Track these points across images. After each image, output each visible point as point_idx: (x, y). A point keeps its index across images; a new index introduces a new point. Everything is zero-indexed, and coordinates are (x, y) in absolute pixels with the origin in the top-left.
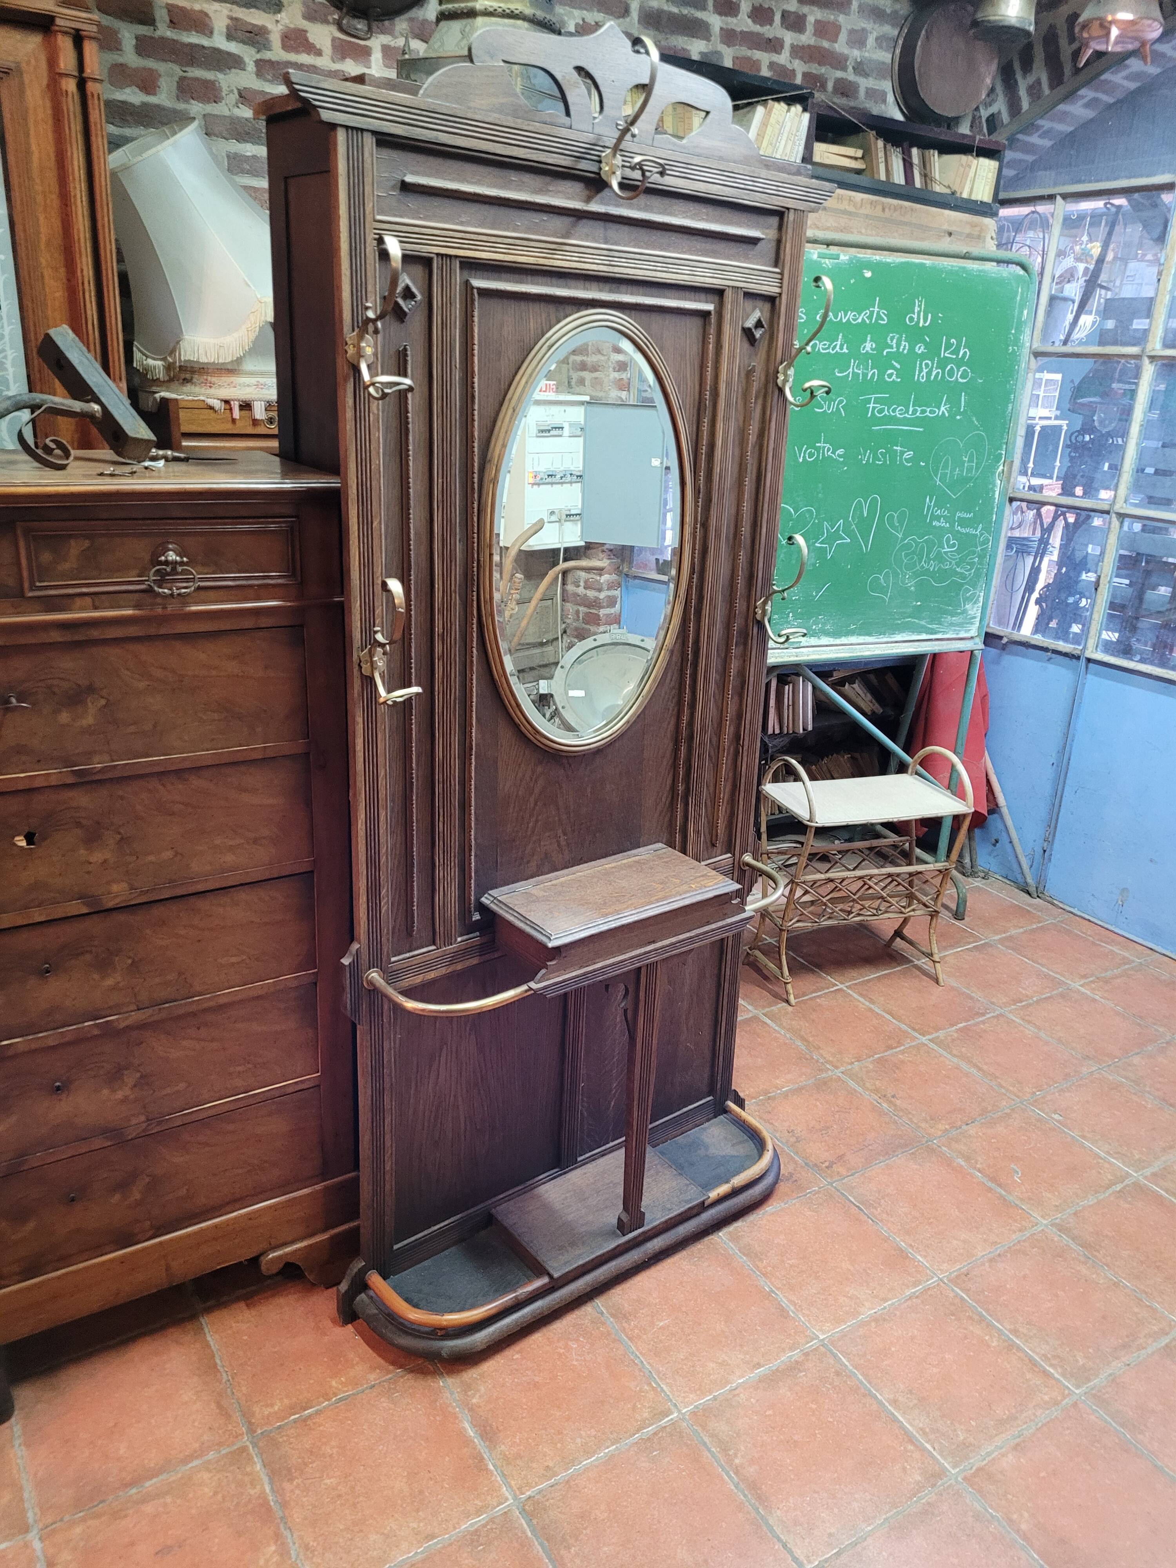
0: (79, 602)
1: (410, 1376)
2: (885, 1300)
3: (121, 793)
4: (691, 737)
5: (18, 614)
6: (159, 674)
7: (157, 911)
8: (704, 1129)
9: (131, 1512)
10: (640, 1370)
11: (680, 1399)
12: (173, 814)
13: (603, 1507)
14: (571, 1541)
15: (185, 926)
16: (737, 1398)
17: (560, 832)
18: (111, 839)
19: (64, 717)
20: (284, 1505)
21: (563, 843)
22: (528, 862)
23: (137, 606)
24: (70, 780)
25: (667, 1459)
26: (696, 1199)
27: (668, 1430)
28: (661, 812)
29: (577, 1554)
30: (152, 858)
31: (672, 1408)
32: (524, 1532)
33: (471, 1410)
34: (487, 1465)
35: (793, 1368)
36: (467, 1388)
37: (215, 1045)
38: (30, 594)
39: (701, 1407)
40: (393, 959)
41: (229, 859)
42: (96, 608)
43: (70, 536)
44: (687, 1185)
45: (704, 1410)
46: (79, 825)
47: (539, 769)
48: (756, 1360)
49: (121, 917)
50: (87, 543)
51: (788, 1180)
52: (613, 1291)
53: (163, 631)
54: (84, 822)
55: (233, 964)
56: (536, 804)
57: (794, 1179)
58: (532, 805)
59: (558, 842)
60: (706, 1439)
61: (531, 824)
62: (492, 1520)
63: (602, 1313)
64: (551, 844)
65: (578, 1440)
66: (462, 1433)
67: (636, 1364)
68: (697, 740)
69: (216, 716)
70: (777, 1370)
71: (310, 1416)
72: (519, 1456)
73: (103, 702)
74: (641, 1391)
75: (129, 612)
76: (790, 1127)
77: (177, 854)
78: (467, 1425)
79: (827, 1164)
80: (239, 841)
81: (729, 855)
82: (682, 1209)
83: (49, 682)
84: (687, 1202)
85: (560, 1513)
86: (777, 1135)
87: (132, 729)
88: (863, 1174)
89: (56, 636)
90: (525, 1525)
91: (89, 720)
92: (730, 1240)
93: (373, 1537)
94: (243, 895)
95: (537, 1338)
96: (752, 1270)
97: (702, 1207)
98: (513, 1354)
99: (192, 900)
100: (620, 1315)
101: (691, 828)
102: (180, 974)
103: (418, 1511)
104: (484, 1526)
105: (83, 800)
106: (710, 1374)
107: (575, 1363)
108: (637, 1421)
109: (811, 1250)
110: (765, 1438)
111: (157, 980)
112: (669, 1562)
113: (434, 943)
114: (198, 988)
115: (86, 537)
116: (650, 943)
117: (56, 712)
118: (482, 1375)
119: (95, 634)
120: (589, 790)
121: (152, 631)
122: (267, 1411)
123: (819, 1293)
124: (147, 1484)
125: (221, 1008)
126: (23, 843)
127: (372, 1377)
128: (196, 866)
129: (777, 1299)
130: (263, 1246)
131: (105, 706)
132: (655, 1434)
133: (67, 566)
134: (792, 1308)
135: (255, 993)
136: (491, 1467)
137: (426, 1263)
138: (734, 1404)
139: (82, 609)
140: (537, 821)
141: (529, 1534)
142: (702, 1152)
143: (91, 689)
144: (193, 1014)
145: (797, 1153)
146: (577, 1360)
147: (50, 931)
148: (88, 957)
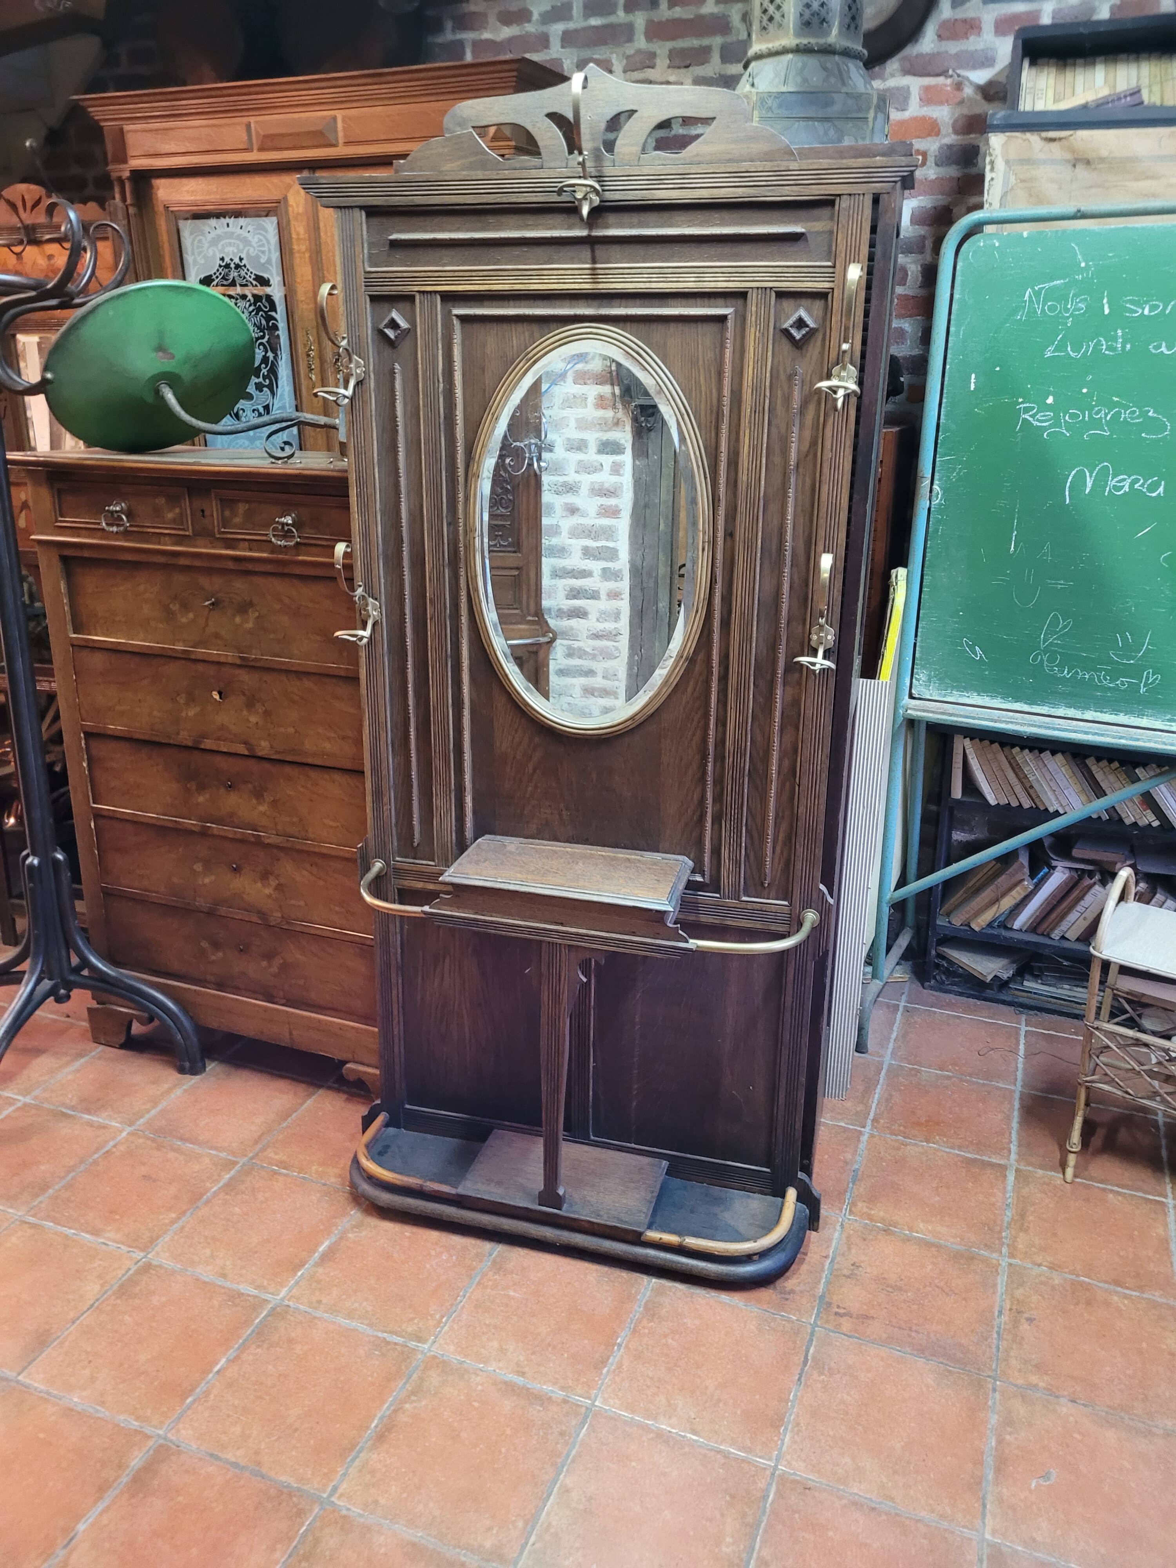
0: (242, 544)
1: (347, 1195)
2: (694, 1432)
3: (265, 679)
4: (720, 758)
5: (213, 548)
6: (286, 601)
7: (288, 770)
8: (749, 1197)
9: (165, 1150)
10: (452, 1305)
11: (442, 1342)
12: (293, 702)
13: (306, 1348)
14: (265, 1346)
15: (303, 787)
16: (473, 1376)
17: (562, 805)
18: (260, 708)
19: (238, 620)
20: (208, 1202)
21: (565, 817)
22: (528, 822)
23: (272, 552)
24: (238, 662)
25: (377, 1362)
26: (631, 1224)
27: (406, 1349)
28: (686, 824)
29: (256, 1354)
30: (282, 730)
31: (430, 1341)
32: (256, 1318)
33: (341, 1238)
34: (299, 1270)
35: (543, 1400)
36: (359, 1226)
37: (321, 883)
38: (218, 536)
39: (445, 1358)
40: (398, 859)
41: (327, 746)
42: (251, 550)
43: (239, 501)
44: (641, 1211)
45: (444, 1361)
46: (244, 694)
47: (537, 740)
48: (527, 1369)
49: (267, 765)
50: (247, 506)
51: (781, 1293)
52: (520, 1249)
53: (286, 571)
54: (247, 692)
55: (331, 827)
56: (535, 770)
57: (787, 1296)
58: (531, 771)
59: (560, 815)
60: (415, 1376)
61: (530, 789)
62: (255, 1297)
63: (490, 1255)
64: (552, 813)
65: (357, 1305)
66: (318, 1245)
67: (456, 1299)
68: (728, 762)
69: (319, 638)
70: (528, 1389)
71: (280, 1174)
72: (319, 1282)
73: (257, 614)
74: (431, 1315)
75: (265, 555)
76: (862, 1262)
77: (296, 732)
78: (327, 1243)
79: (841, 1311)
80: (333, 735)
81: (786, 903)
82: (609, 1223)
83: (231, 595)
84: (621, 1221)
85: (286, 1328)
86: (838, 1259)
87: (272, 636)
88: (861, 1344)
89: (231, 565)
90: (262, 1316)
91: (250, 625)
92: (652, 1290)
93: (208, 1252)
94: (337, 777)
95: (434, 1235)
96: (632, 1320)
97: (636, 1239)
98: (408, 1231)
99: (307, 769)
100: (498, 1266)
101: (725, 853)
102: (301, 820)
103: (240, 1259)
104: (249, 1295)
105: (247, 679)
106: (484, 1347)
107: (428, 1266)
108: (400, 1327)
109: (703, 1349)
110: (446, 1413)
111: (288, 819)
112: (282, 1408)
113: (433, 861)
114: (311, 835)
115: (247, 502)
116: (557, 923)
117: (234, 615)
118: (376, 1227)
119: (250, 567)
120: (594, 776)
121: (280, 570)
122: (272, 1155)
123: (652, 1378)
124: (188, 1145)
125: (324, 856)
126: (217, 697)
127: (333, 1180)
128: (309, 745)
129: (612, 1351)
130: (350, 1057)
131: (258, 617)
132: (396, 1344)
133: (237, 520)
134: (613, 1368)
135: (342, 854)
136: (299, 1274)
137: (429, 1136)
138: (466, 1377)
139: (244, 550)
140: (536, 787)
141: (257, 1321)
142: (716, 1210)
143: (251, 604)
144: (308, 853)
145: (828, 1283)
146: (432, 1266)
147: (231, 760)
148: (250, 786)
